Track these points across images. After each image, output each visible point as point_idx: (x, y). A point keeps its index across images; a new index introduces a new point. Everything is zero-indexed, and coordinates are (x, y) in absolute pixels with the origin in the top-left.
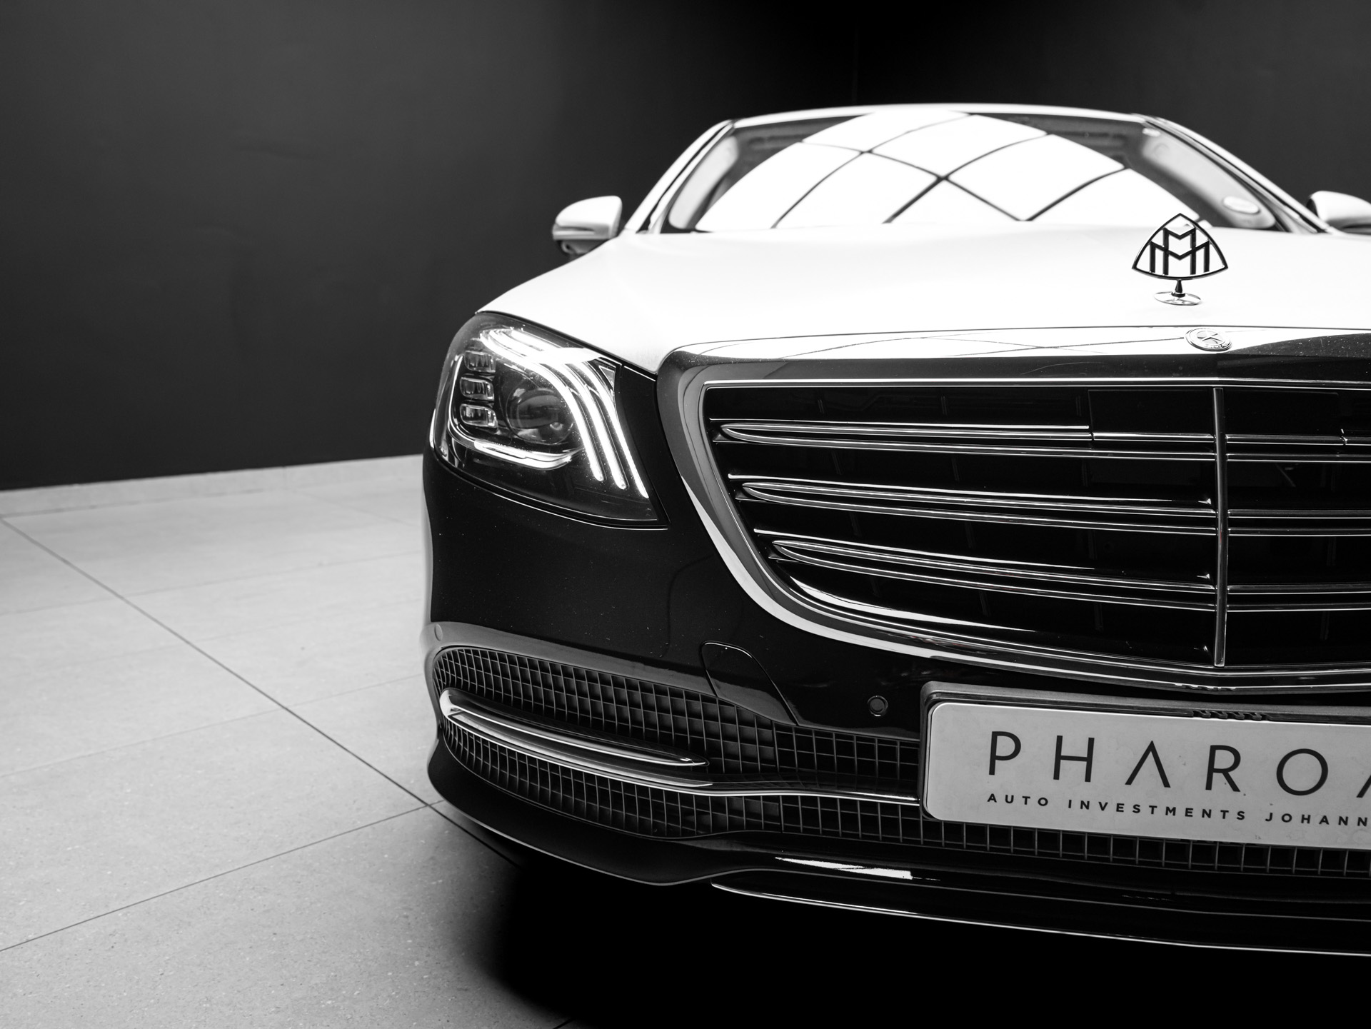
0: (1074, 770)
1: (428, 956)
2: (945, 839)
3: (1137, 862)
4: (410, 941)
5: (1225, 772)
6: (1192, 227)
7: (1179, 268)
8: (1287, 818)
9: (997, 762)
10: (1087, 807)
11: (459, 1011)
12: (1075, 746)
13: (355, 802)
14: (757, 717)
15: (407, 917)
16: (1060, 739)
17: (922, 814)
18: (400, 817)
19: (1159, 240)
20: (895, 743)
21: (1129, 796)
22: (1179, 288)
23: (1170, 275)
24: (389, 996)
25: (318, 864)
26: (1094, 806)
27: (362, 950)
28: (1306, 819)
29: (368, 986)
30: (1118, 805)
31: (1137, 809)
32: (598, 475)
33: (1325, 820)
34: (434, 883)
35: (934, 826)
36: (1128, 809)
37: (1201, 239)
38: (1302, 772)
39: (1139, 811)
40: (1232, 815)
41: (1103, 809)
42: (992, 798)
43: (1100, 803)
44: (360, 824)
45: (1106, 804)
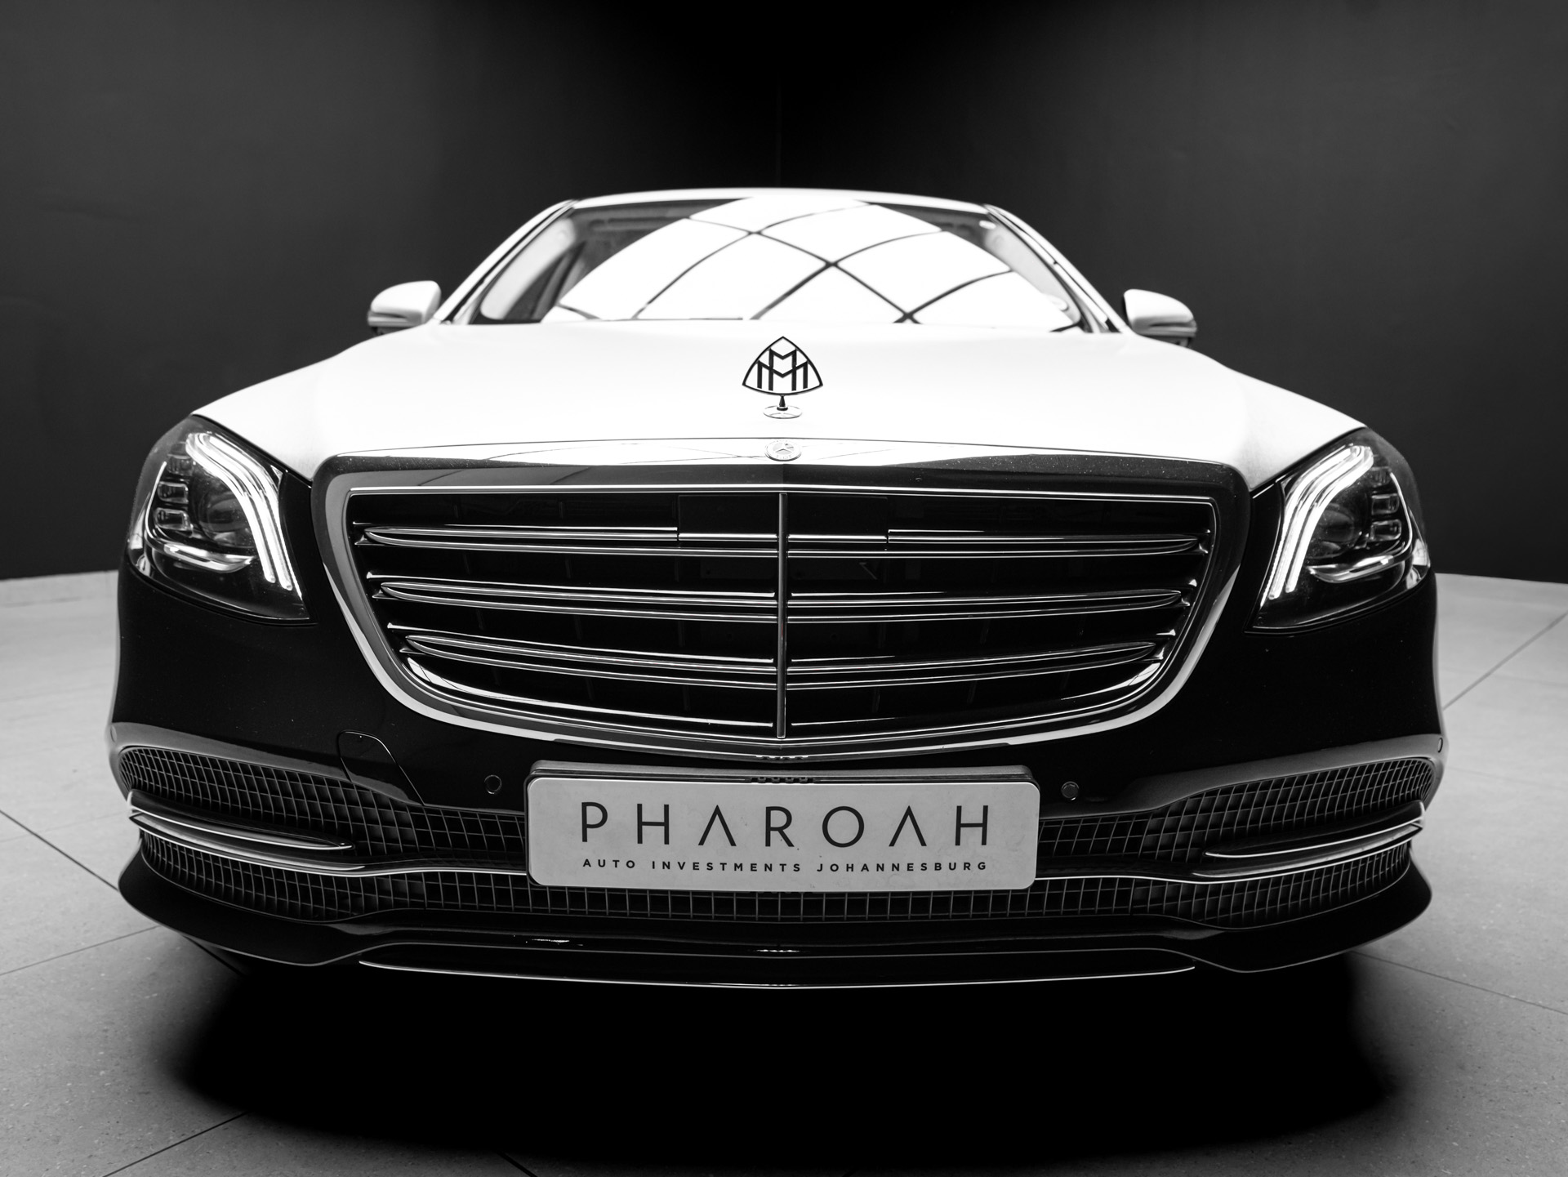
0: (653, 834)
1: (117, 1065)
2: (551, 906)
3: (735, 918)
4: (102, 1053)
5: (780, 830)
6: (793, 348)
7: (783, 385)
8: (834, 868)
9: (589, 830)
10: (668, 867)
11: (133, 1113)
12: (653, 814)
13: (85, 924)
14: (391, 800)
15: (106, 1031)
16: (640, 807)
17: (529, 881)
18: (130, 937)
19: (765, 359)
20: (513, 819)
21: (703, 855)
22: (782, 403)
23: (774, 391)
24: (61, 1105)
25: (22, 987)
26: (674, 866)
27: (45, 1065)
28: (850, 868)
29: (40, 1097)
30: (694, 863)
31: (710, 866)
32: (269, 577)
33: (865, 868)
34: (148, 997)
35: (541, 892)
36: (703, 867)
37: (801, 360)
38: (843, 827)
39: (712, 868)
40: (790, 868)
41: (682, 868)
42: (587, 863)
43: (679, 863)
44: (83, 945)
45: (684, 863)
